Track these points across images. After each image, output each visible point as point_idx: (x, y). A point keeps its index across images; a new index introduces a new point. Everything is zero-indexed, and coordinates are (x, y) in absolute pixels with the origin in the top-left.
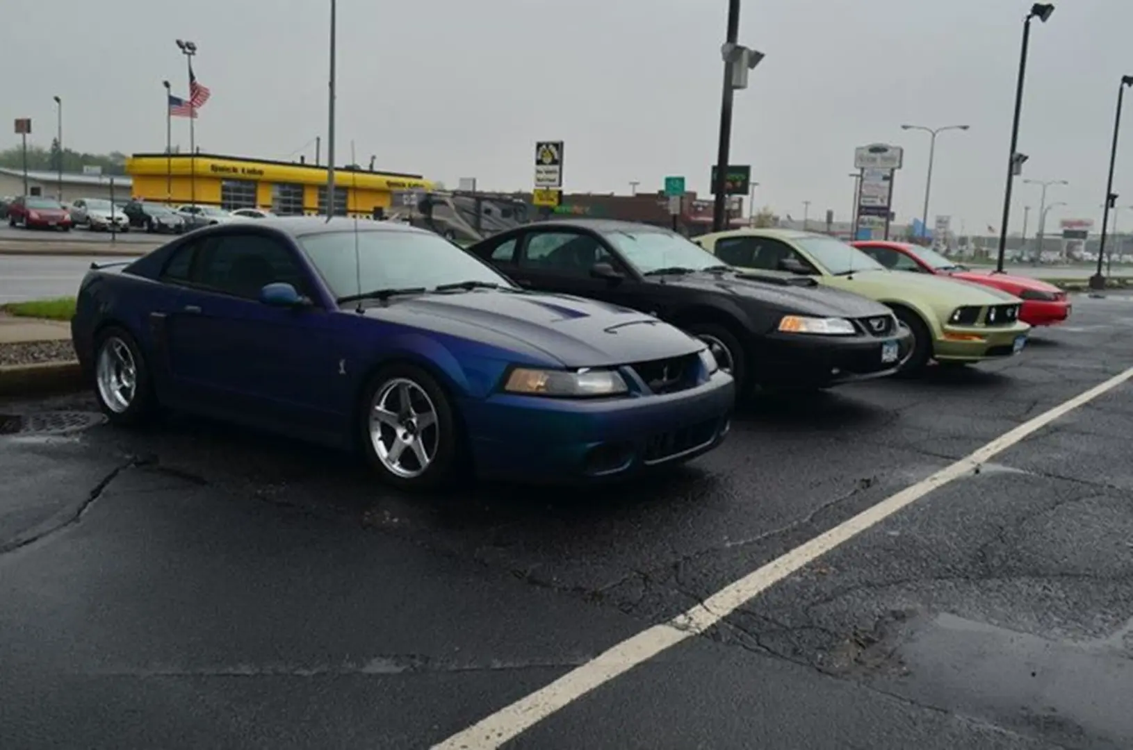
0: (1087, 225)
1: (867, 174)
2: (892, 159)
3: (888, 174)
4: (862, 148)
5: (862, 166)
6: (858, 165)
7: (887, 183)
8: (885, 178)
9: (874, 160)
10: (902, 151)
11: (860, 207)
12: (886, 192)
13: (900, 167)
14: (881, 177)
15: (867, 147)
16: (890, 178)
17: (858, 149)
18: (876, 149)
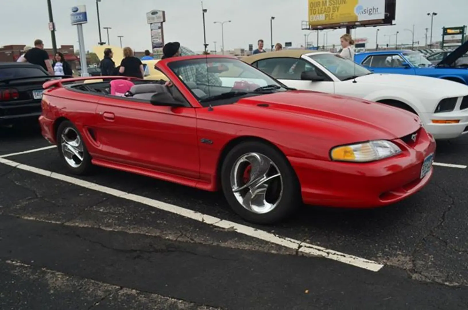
0: (365, 40)
1: (153, 26)
2: (159, 17)
3: (160, 25)
4: (149, 13)
5: (151, 22)
6: (149, 22)
7: (160, 30)
8: (159, 28)
9: (153, 19)
10: (164, 12)
11: (153, 43)
12: (161, 34)
13: (164, 21)
14: (157, 28)
15: (150, 12)
16: (161, 28)
17: (147, 13)
18: (154, 13)
